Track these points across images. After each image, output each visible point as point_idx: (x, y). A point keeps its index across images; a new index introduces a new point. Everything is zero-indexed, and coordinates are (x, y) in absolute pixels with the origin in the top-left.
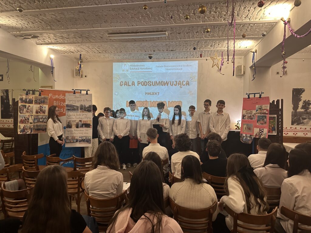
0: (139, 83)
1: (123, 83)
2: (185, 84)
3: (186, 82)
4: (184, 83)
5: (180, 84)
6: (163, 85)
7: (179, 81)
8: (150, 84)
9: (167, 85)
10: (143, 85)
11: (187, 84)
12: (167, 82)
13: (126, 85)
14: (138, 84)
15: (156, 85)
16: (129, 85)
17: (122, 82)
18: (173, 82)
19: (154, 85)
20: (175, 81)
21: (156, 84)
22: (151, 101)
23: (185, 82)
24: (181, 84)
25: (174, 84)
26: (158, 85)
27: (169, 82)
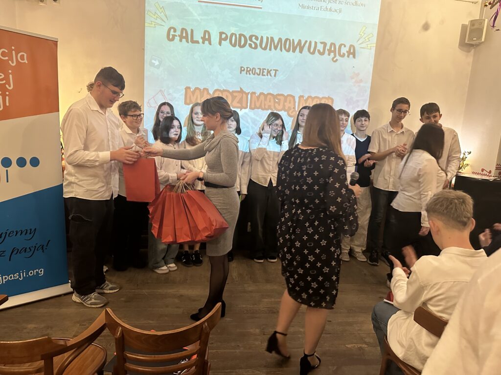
0: (223, 37)
1: (175, 31)
2: (346, 54)
3: (347, 49)
4: (344, 50)
5: (333, 50)
6: (288, 51)
7: (332, 44)
8: (254, 43)
9: (301, 52)
10: (234, 46)
11: (349, 53)
12: (300, 41)
13: (184, 40)
14: (221, 40)
15: (270, 49)
16: (193, 42)
17: (172, 30)
18: (316, 43)
19: (265, 49)
20: (321, 43)
21: (271, 44)
22: (254, 93)
23: (345, 46)
24: (334, 52)
25: (319, 51)
26: (276, 48)
27: (306, 42)
